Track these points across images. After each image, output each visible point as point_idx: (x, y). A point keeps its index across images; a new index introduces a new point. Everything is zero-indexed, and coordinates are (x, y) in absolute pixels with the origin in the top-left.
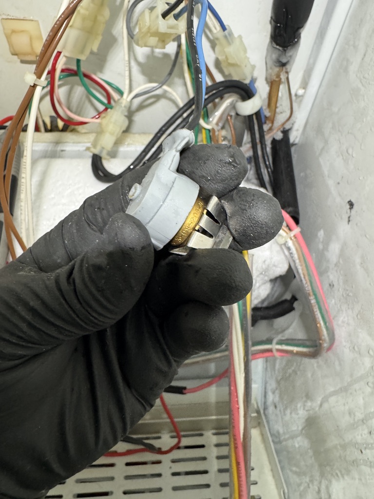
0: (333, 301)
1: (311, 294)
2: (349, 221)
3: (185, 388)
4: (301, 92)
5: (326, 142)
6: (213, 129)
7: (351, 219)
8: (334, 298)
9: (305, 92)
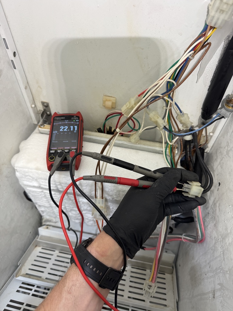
0: (208, 219)
1: (197, 217)
2: (218, 190)
3: (145, 248)
4: (211, 134)
5: (217, 157)
6: (173, 145)
7: (219, 189)
8: (209, 218)
9: (213, 135)
